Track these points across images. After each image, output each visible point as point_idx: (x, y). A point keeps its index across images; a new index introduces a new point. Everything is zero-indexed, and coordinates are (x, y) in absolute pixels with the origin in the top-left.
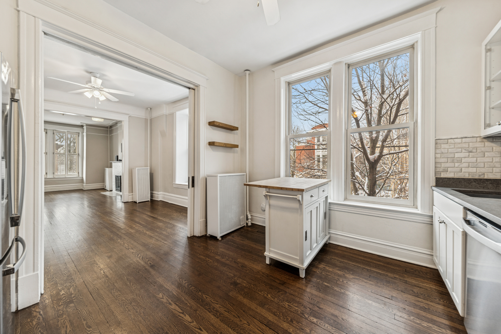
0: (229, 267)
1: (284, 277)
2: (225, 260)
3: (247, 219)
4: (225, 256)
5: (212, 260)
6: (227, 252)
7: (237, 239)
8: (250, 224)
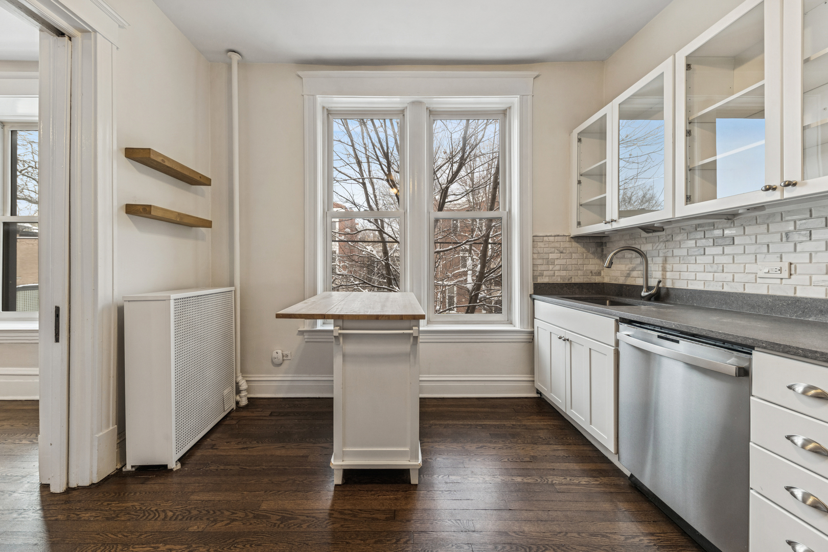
0: (248, 541)
1: (386, 499)
2: (226, 522)
3: (238, 392)
4: (218, 513)
5: (182, 544)
6: (218, 498)
7: (230, 449)
8: (244, 402)
